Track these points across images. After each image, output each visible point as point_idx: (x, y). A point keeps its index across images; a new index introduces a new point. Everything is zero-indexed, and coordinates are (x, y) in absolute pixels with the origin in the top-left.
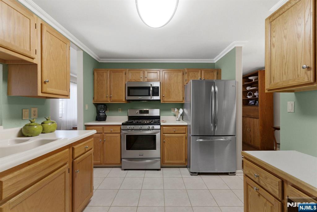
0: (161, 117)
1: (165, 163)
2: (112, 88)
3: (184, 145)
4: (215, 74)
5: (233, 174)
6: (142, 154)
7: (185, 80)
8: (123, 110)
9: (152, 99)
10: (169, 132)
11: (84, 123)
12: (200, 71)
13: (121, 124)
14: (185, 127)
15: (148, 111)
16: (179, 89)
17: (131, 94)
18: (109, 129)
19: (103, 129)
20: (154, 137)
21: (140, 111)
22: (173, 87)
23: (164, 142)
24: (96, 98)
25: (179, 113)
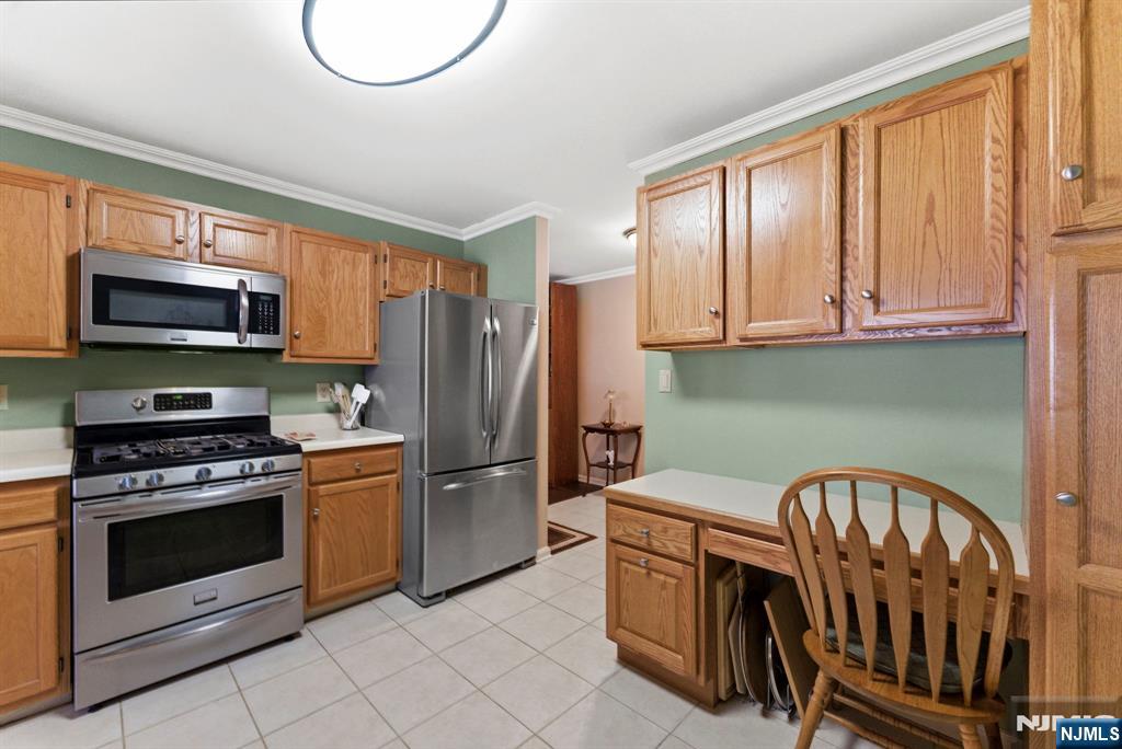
0: (271, 418)
1: (318, 599)
3: (390, 514)
4: (473, 276)
5: (531, 562)
6: (213, 594)
7: (382, 285)
9: (246, 345)
10: (336, 477)
12: (430, 259)
14: (394, 450)
15: (208, 396)
16: (361, 314)
20: (272, 509)
21: (158, 396)
22: (338, 304)
23: (316, 518)
25: (352, 399)
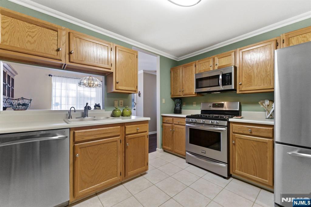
1: (236, 172)
2: (184, 82)
8: (197, 104)
9: (223, 89)
10: (241, 132)
11: (160, 114)
13: (185, 117)
14: (271, 129)
15: (223, 104)
17: (199, 87)
18: (177, 120)
19: (173, 119)
20: (218, 135)
21: (213, 104)
23: (234, 144)
24: (172, 93)
